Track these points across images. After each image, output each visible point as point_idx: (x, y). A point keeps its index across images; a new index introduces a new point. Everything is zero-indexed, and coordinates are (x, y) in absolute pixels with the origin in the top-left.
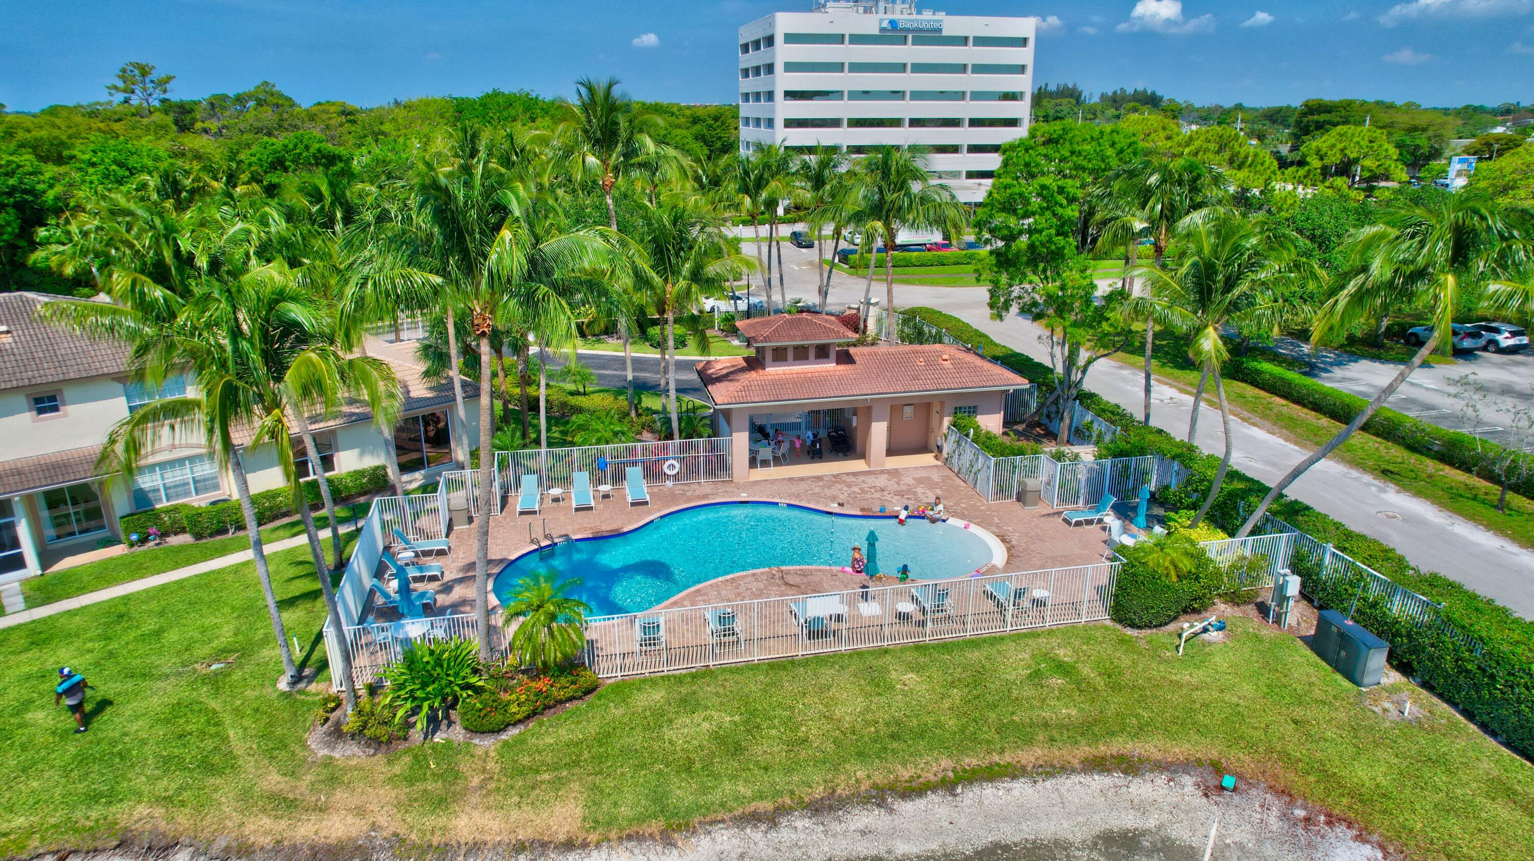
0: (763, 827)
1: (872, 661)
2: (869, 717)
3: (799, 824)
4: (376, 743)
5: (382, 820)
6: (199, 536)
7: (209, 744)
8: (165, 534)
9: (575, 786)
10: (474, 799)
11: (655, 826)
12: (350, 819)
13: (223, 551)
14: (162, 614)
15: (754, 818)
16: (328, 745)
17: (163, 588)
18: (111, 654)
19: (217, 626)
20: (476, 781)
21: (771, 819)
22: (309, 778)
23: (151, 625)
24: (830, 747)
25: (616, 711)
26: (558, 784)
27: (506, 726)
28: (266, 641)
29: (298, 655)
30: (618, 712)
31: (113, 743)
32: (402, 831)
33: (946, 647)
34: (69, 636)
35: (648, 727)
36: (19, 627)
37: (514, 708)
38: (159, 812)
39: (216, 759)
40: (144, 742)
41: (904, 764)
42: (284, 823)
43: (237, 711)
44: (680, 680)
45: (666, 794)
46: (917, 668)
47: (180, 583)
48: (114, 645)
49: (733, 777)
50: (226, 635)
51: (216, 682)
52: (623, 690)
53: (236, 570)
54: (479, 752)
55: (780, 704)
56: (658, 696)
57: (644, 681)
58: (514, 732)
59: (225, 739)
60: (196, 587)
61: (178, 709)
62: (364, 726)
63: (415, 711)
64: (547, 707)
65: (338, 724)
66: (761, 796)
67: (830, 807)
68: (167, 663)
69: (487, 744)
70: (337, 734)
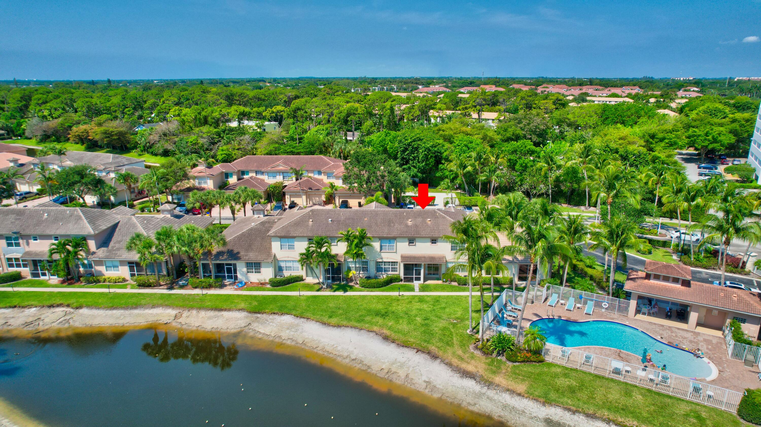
0: (570, 413)
1: (629, 387)
2: (618, 401)
3: (581, 417)
4: (484, 353)
5: (480, 371)
6: (459, 284)
7: (449, 339)
8: (452, 281)
9: (527, 382)
10: (502, 375)
11: (542, 400)
12: (473, 368)
13: (464, 290)
14: (446, 303)
15: (569, 410)
16: (474, 349)
17: (448, 296)
18: (434, 310)
19: (457, 311)
20: (504, 371)
21: (574, 412)
22: (468, 355)
23: (443, 305)
24: (601, 403)
25: (545, 369)
26: (523, 380)
27: (516, 362)
28: (467, 319)
29: (474, 325)
30: (546, 370)
31: (431, 331)
32: (483, 375)
33: (659, 394)
34: (427, 302)
35: (552, 377)
36: (417, 296)
37: (519, 358)
38: (436, 349)
39: (450, 343)
40: (437, 333)
41: (621, 418)
42: (460, 362)
43: (457, 333)
44: (567, 369)
45: (548, 394)
46: (643, 395)
47: (452, 296)
48: (435, 308)
49: (568, 398)
50: (459, 314)
51: (454, 325)
52: (550, 365)
53: (466, 297)
54: (507, 365)
55: (592, 386)
56: (559, 370)
57: (557, 365)
58: (517, 364)
59: (453, 339)
60: (455, 299)
61: (445, 329)
62: (483, 348)
63: (495, 349)
64: (528, 361)
65: (477, 345)
66: (574, 406)
67: (592, 417)
68: (445, 316)
69: (510, 364)
70: (476, 348)
